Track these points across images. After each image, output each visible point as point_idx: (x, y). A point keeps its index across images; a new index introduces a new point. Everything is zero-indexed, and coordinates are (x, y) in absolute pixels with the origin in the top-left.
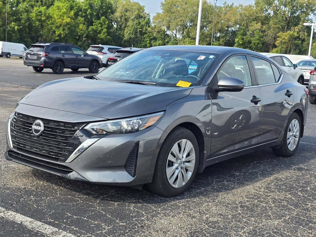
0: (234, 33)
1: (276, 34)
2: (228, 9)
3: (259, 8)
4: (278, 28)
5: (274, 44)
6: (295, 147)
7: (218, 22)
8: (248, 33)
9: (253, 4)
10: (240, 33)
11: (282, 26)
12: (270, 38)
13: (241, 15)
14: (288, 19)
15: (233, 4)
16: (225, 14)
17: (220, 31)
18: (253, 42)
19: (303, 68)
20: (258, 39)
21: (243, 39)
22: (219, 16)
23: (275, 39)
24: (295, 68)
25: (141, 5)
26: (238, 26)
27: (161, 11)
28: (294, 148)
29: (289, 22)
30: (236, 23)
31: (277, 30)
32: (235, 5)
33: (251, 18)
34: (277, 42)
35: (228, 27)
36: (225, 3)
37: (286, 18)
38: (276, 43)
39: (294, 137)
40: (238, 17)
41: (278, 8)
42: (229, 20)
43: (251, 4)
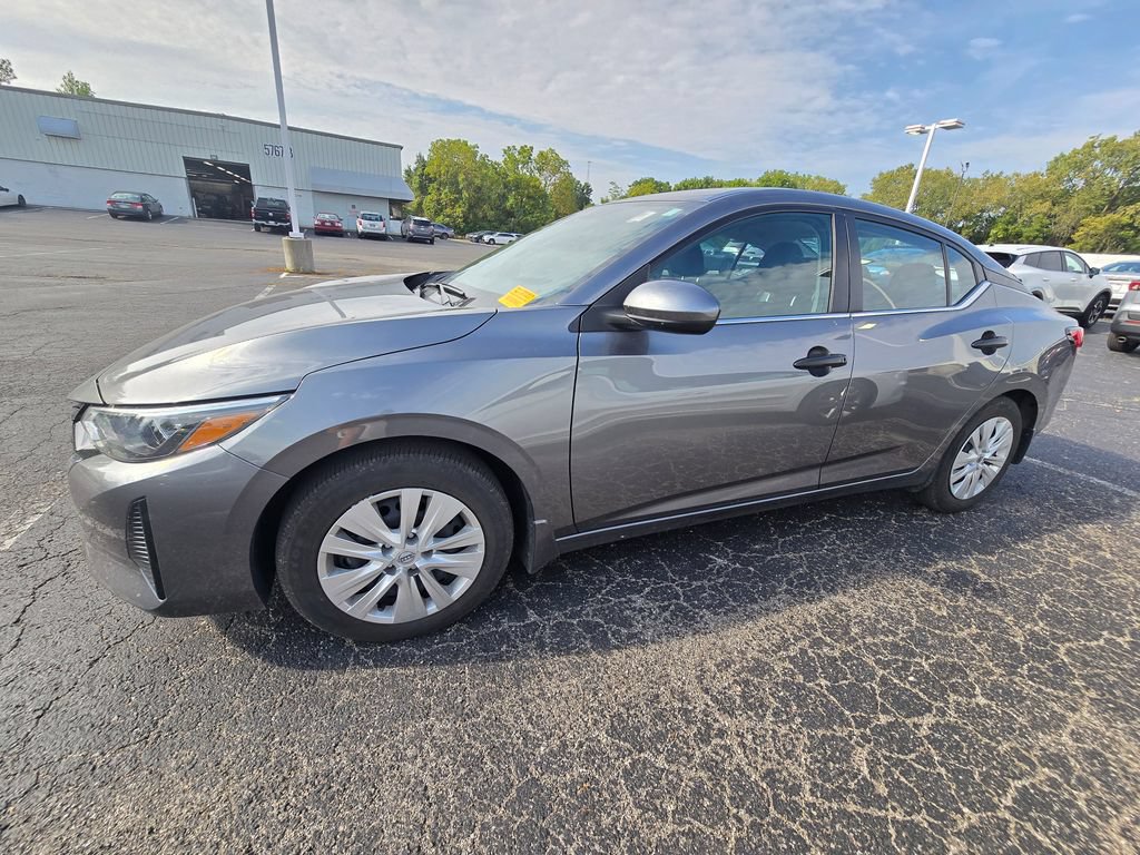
0: (992, 222)
1: (1080, 220)
2: (990, 182)
3: (1054, 177)
4: (1087, 209)
5: (1070, 238)
6: (980, 488)
7: (965, 204)
8: (1020, 221)
9: (1044, 171)
10: (1003, 220)
11: (1097, 206)
12: (1065, 227)
13: (1013, 190)
14: (1116, 193)
15: (1001, 173)
16: (982, 191)
17: (965, 218)
18: (1025, 234)
19: (1117, 276)
20: (1038, 231)
21: (1007, 230)
22: (969, 193)
23: (1074, 228)
24: (1091, 277)
25: (841, 183)
26: (1003, 209)
27: (870, 192)
28: (976, 493)
29: (1116, 198)
30: (1000, 204)
31: (1083, 213)
32: (1004, 175)
33: (1032, 195)
34: (1077, 234)
35: (982, 211)
36: (987, 172)
37: (1111, 192)
38: (1074, 237)
39: (985, 463)
40: (1007, 193)
41: (1097, 174)
42: (986, 200)
43: (1038, 170)
